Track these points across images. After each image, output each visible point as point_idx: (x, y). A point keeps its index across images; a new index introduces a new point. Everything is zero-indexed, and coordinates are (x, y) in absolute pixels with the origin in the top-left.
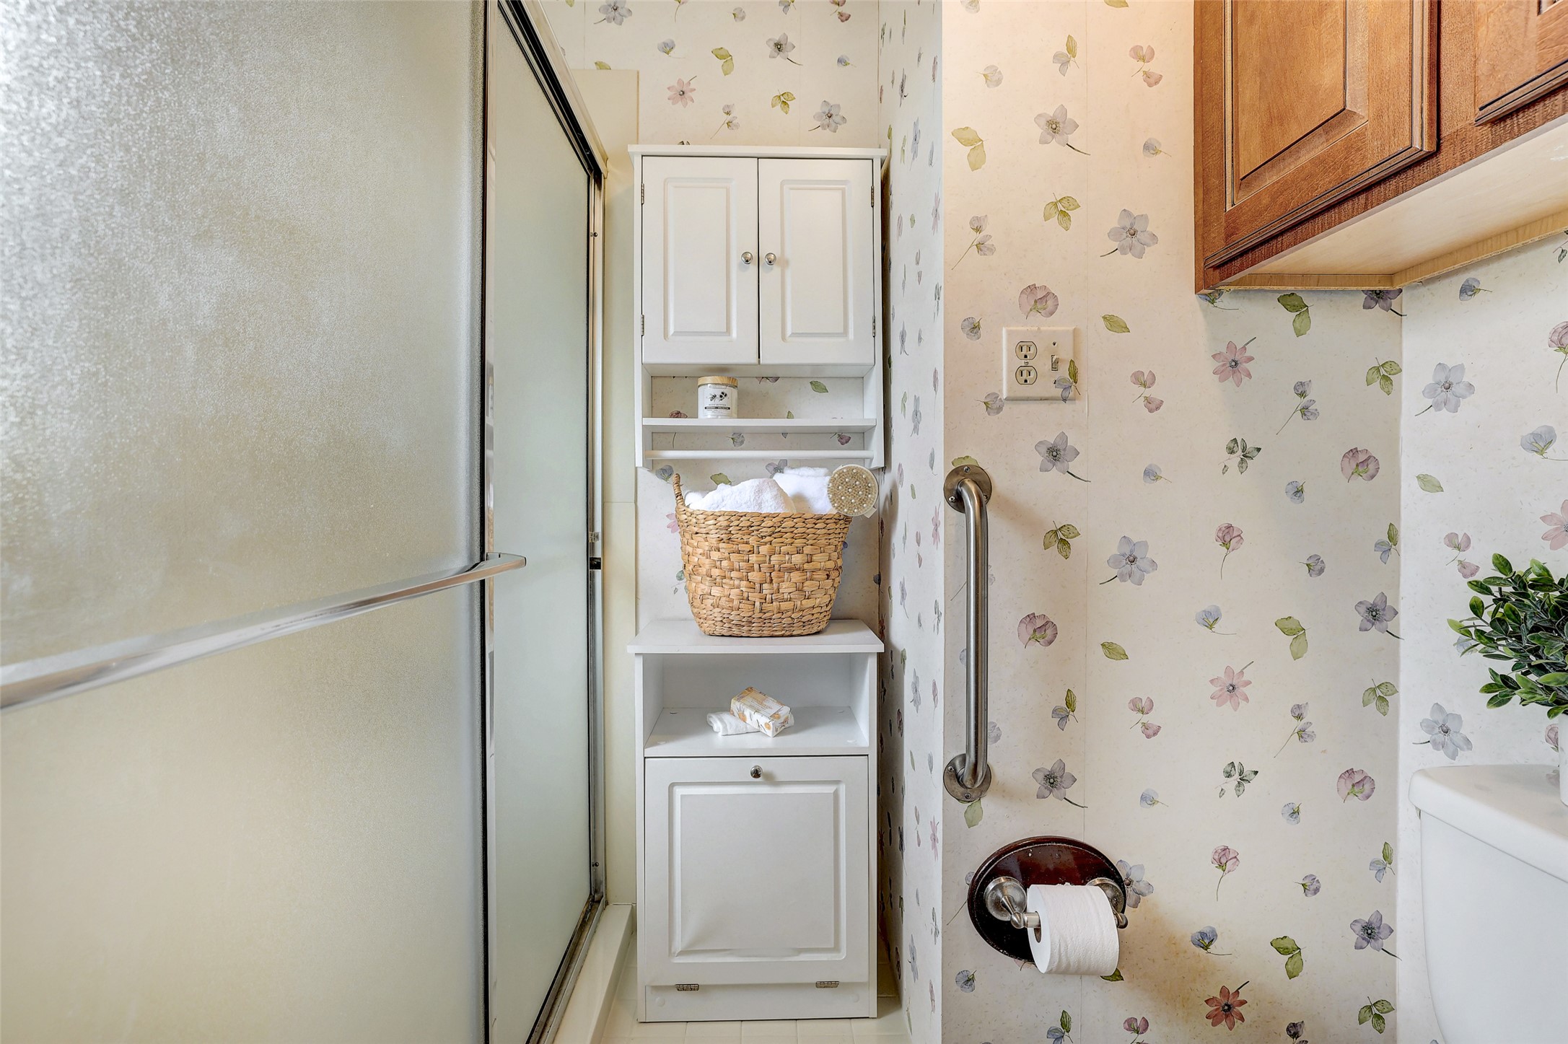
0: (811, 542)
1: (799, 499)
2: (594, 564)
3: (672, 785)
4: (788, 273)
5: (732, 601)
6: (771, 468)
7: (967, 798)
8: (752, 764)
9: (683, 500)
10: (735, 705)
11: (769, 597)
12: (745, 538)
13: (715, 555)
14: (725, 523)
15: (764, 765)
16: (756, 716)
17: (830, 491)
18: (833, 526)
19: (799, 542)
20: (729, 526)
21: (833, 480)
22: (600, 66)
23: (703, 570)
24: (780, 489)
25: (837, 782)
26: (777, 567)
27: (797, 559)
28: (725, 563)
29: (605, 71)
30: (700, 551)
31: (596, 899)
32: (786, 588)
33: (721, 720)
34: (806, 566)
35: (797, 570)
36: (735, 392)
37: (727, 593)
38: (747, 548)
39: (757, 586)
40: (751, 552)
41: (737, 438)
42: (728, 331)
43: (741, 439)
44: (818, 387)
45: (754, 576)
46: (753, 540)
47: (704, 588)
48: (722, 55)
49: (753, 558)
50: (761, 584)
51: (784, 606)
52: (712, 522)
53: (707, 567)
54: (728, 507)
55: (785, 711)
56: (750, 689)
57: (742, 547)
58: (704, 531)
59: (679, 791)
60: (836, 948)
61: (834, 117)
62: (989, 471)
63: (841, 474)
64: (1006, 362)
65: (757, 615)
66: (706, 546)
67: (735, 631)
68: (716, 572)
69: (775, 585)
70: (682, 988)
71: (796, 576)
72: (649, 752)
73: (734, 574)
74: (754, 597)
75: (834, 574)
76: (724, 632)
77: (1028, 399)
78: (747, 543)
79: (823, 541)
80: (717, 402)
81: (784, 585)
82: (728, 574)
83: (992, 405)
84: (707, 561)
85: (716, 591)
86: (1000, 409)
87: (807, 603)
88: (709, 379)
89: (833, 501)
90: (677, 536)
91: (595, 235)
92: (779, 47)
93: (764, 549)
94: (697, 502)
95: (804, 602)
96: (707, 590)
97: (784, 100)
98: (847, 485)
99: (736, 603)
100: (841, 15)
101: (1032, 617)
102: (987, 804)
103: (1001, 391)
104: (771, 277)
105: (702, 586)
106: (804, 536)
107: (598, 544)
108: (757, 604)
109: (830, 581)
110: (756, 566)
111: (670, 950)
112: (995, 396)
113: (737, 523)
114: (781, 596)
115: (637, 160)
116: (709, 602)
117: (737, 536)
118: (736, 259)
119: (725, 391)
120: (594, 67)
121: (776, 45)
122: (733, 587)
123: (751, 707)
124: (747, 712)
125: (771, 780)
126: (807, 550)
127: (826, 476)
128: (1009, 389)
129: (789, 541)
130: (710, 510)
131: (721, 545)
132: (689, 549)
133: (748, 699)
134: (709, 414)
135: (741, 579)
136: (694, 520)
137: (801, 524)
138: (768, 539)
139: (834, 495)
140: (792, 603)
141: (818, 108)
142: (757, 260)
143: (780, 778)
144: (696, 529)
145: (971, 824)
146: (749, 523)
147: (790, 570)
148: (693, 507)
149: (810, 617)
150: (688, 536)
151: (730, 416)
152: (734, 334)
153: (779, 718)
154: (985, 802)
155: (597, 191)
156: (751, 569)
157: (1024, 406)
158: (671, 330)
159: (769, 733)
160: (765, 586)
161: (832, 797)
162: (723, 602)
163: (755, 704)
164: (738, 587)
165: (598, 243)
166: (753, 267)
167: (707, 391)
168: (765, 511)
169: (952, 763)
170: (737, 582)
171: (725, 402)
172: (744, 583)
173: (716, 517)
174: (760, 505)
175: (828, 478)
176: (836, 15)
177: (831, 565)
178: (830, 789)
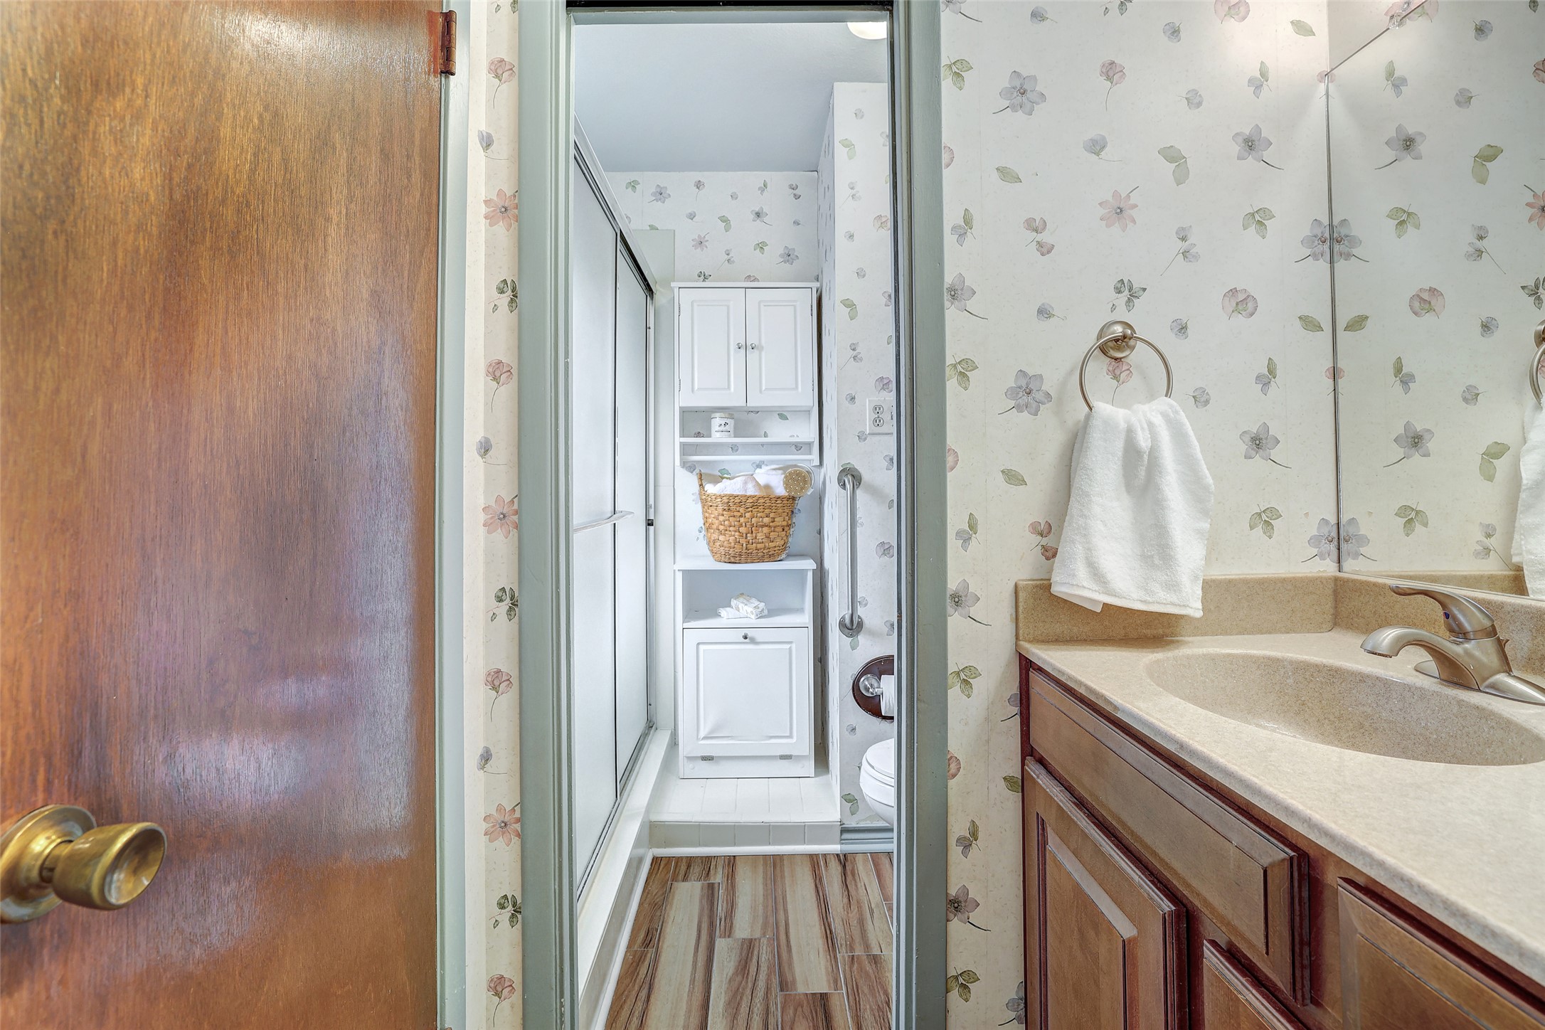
0: (774, 511)
1: (767, 487)
2: (650, 523)
3: (698, 644)
4: (763, 353)
5: (731, 543)
6: (755, 465)
7: (851, 636)
8: (743, 632)
9: (703, 488)
10: (734, 602)
11: (751, 541)
12: (738, 509)
13: (721, 518)
14: (727, 501)
15: (750, 633)
16: (746, 607)
17: (784, 483)
18: (786, 502)
19: (767, 511)
20: (729, 502)
21: (786, 477)
22: (652, 227)
23: (715, 527)
24: (757, 482)
25: (791, 642)
26: (755, 524)
27: (766, 520)
28: (726, 523)
29: (654, 231)
30: (713, 516)
31: (650, 725)
32: (760, 536)
33: (726, 611)
34: (771, 524)
35: (766, 526)
36: (733, 421)
37: (727, 539)
38: (739, 514)
39: (744, 535)
40: (741, 516)
41: (734, 448)
42: (729, 388)
43: (736, 448)
44: (783, 417)
45: (743, 530)
46: (742, 510)
47: (715, 536)
48: (724, 220)
49: (742, 520)
50: (746, 534)
51: (759, 546)
52: (720, 500)
53: (717, 525)
54: (728, 492)
55: (762, 605)
56: (742, 594)
57: (736, 514)
58: (715, 505)
59: (702, 647)
60: (790, 736)
61: (791, 256)
62: (860, 470)
63: (790, 473)
64: (869, 416)
65: (744, 551)
66: (716, 513)
67: (732, 560)
68: (721, 528)
69: (754, 535)
70: (704, 758)
71: (765, 530)
72: (686, 625)
73: (731, 529)
74: (743, 541)
75: (786, 529)
76: (726, 561)
77: (879, 434)
78: (739, 511)
79: (781, 511)
80: (722, 428)
81: (759, 535)
82: (728, 528)
83: (862, 437)
84: (717, 521)
85: (722, 538)
86: (865, 439)
87: (772, 545)
88: (717, 415)
89: (786, 488)
90: (699, 506)
91: (649, 328)
92: (758, 215)
93: (748, 515)
94: (711, 489)
95: (770, 544)
96: (717, 537)
97: (761, 246)
98: (794, 480)
99: (733, 544)
100: (795, 195)
101: (883, 543)
102: (861, 638)
103: (866, 430)
104: (752, 356)
105: (714, 535)
106: (770, 507)
107: (652, 511)
108: (744, 545)
109: (784, 532)
110: (744, 524)
111: (697, 736)
112: (863, 433)
113: (733, 500)
114: (757, 541)
115: (676, 290)
116: (718, 544)
117: (733, 508)
118: (733, 347)
119: (727, 422)
120: (648, 228)
121: (756, 213)
122: (731, 536)
123: (743, 603)
124: (741, 606)
125: (753, 641)
126: (772, 515)
127: (782, 474)
128: (869, 430)
129: (762, 510)
130: (718, 493)
131: (725, 513)
132: (707, 515)
133: (741, 599)
134: (718, 435)
135: (735, 531)
136: (710, 499)
137: (768, 501)
138: (750, 509)
139: (787, 485)
140: (763, 545)
141: (781, 251)
142: (745, 347)
143: (759, 640)
144: (711, 504)
145: (853, 648)
146: (739, 501)
147: (762, 526)
148: (709, 492)
149: (774, 552)
150: (706, 507)
151: (730, 436)
152: (732, 389)
153: (758, 608)
154: (860, 637)
155: (651, 302)
156: (741, 525)
157: (878, 438)
158: (696, 387)
159: (753, 617)
160: (748, 535)
161: (788, 650)
162: (726, 543)
163: (745, 601)
164: (734, 536)
165: (651, 332)
166: (743, 351)
167: (717, 422)
168: (748, 494)
169: (843, 618)
170: (733, 533)
171: (727, 428)
172: (737, 533)
173: (721, 497)
174: (746, 490)
175: (783, 476)
176: (792, 195)
177: (785, 523)
178: (787, 646)
